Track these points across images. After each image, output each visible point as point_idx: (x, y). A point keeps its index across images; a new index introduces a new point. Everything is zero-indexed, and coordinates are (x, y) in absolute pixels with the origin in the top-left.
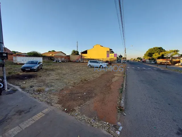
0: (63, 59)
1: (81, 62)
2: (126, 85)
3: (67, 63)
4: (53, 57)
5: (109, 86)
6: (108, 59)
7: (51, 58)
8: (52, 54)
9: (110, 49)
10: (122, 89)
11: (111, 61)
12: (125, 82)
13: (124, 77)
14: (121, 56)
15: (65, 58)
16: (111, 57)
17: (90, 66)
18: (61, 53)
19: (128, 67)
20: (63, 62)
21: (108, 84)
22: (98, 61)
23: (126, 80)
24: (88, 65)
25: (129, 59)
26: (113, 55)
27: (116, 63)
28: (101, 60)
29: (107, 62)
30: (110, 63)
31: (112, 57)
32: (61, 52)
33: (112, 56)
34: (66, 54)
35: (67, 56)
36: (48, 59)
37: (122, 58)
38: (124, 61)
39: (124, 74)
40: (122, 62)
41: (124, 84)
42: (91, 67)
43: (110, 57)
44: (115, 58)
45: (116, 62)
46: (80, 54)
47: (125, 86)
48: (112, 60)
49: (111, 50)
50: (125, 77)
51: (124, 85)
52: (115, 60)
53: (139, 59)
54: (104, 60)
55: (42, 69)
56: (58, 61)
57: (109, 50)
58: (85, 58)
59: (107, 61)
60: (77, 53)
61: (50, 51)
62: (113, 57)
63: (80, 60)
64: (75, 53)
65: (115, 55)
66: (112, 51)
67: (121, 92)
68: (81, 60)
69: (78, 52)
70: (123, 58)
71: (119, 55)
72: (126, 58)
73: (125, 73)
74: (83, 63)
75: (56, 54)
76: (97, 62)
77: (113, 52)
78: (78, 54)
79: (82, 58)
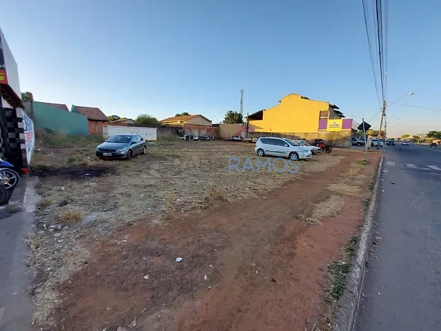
0: (204, 132)
1: (245, 142)
2: (373, 242)
3: (212, 142)
4: (181, 128)
5: (291, 240)
6: (323, 135)
7: (177, 131)
8: (181, 122)
9: (332, 104)
10: (346, 269)
11: (331, 141)
12: (367, 228)
13: (367, 204)
14: (365, 126)
15: (209, 130)
16: (332, 130)
17: (261, 153)
18: (200, 119)
19: (390, 163)
20: (202, 139)
21: (290, 228)
22: (284, 139)
23: (375, 218)
24: (256, 149)
25: (395, 137)
26: (339, 122)
27: (349, 147)
28: (302, 137)
29: (317, 142)
30: (324, 146)
31: (337, 130)
32: (200, 116)
33: (335, 126)
34: (210, 121)
35: (213, 125)
36: (173, 133)
37: (369, 132)
38: (375, 143)
39: (372, 188)
40: (368, 144)
41: (364, 237)
42: (264, 155)
43: (329, 129)
44: (347, 132)
45: (347, 143)
46: (245, 120)
47: (368, 252)
48: (335, 138)
49: (335, 107)
50: (372, 204)
51: (363, 246)
52: (345, 139)
53: (435, 136)
54: (308, 138)
55: (143, 153)
56: (192, 137)
57: (326, 108)
58: (256, 130)
59: (316, 140)
60: (236, 118)
61: (178, 115)
62: (339, 129)
63: (243, 134)
64: (234, 118)
65: (347, 123)
66: (338, 112)
67: (338, 292)
68: (247, 137)
69: (240, 116)
70: (375, 134)
71: (358, 122)
72: (383, 134)
73: (376, 186)
74: (248, 144)
75: (190, 122)
76: (282, 143)
77: (339, 115)
78: (239, 120)
79: (249, 130)
